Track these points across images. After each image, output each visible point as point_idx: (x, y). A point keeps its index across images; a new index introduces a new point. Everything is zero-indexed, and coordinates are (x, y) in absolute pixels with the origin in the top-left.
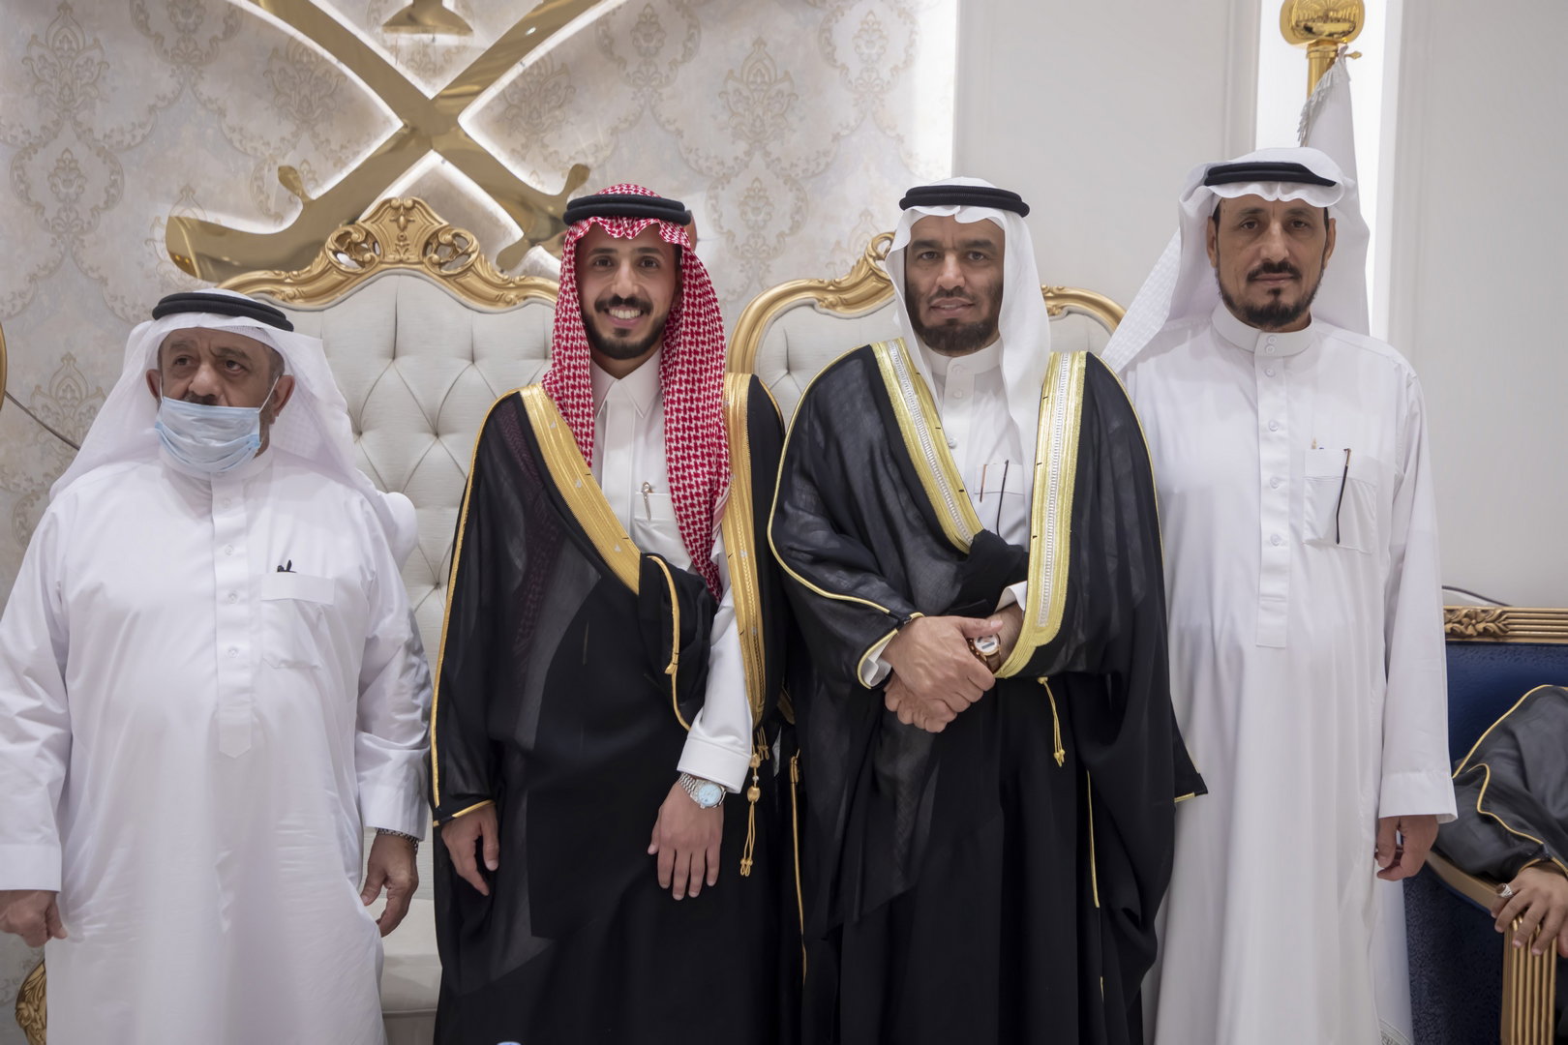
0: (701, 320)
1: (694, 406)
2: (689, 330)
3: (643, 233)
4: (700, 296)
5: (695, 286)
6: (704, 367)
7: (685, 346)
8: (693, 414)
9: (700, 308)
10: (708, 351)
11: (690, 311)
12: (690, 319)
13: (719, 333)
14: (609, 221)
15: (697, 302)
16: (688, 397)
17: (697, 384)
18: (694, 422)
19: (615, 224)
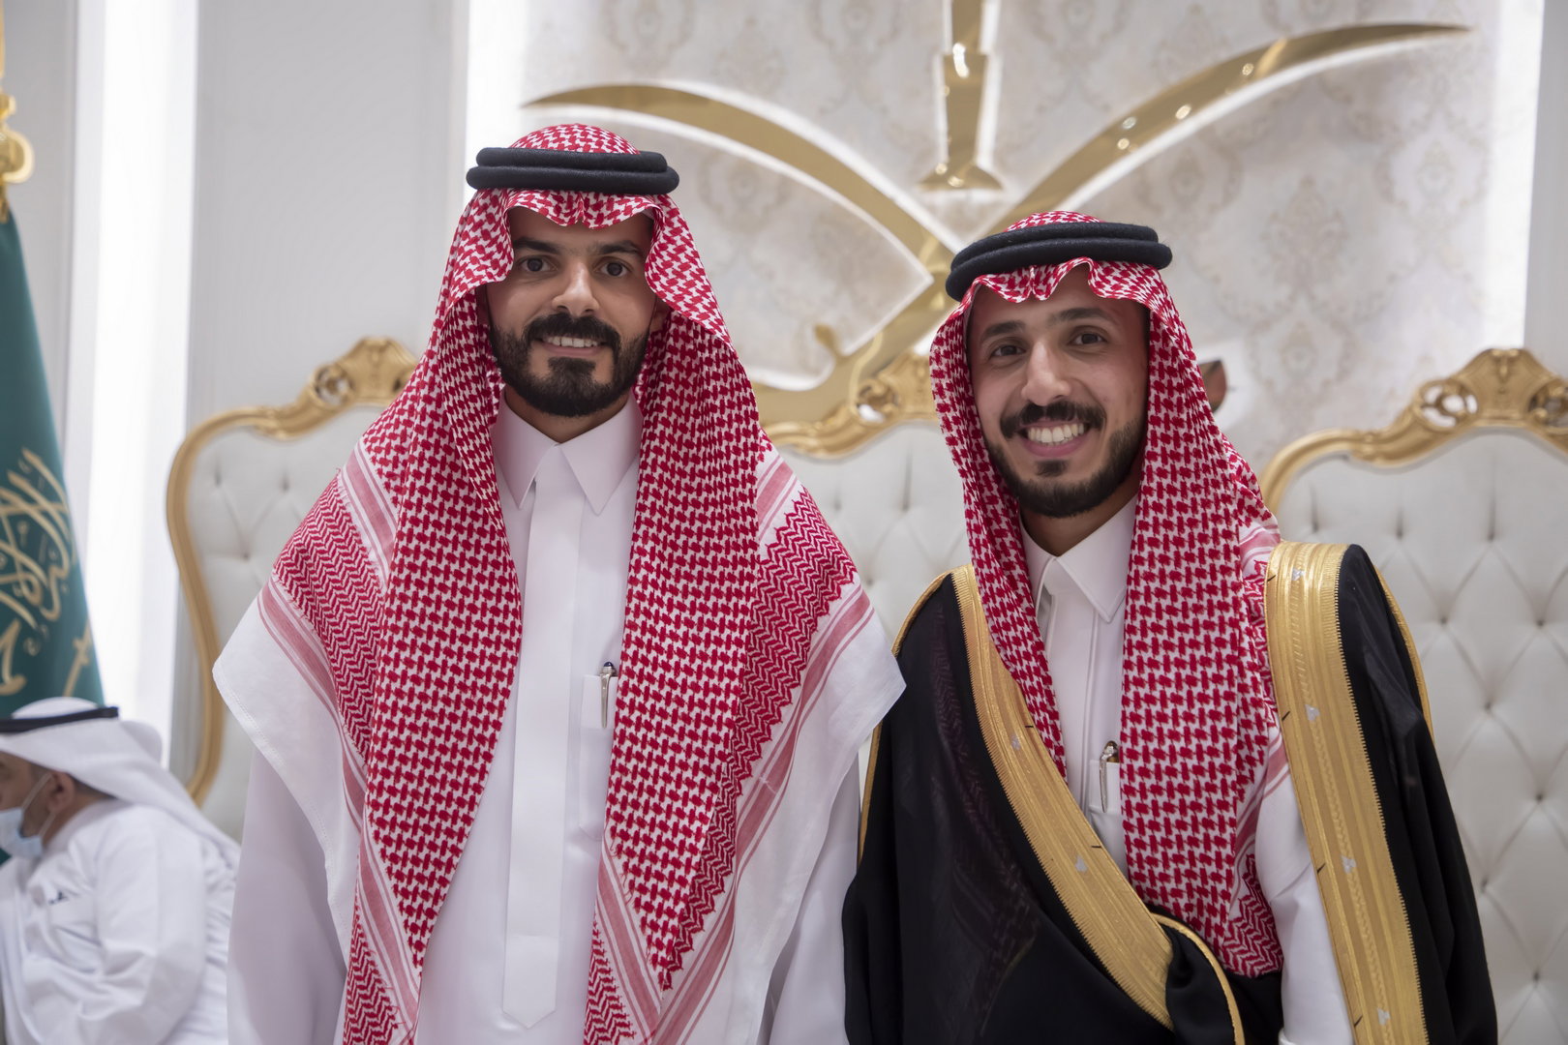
0: (1182, 431)
1: (1167, 588)
2: (1158, 450)
3: (1063, 286)
4: (1180, 388)
5: (1172, 372)
6: (1186, 517)
7: (1150, 479)
8: (1165, 602)
9: (1180, 411)
10: (1196, 488)
11: (1161, 416)
12: (1160, 430)
13: (1216, 456)
14: (1007, 277)
15: (1174, 400)
16: (1155, 571)
17: (1173, 548)
18: (1166, 616)
19: (1018, 280)
